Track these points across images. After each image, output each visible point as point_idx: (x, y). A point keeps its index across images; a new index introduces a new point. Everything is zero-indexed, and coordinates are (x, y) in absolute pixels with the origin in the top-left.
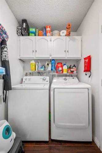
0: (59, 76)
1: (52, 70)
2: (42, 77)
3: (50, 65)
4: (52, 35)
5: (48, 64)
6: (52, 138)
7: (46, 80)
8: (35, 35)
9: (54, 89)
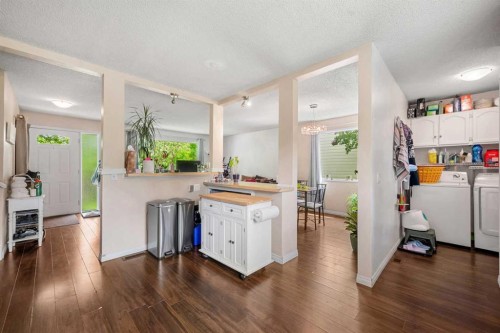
0: (490, 171)
1: (474, 161)
2: (453, 173)
3: (470, 155)
4: (474, 108)
5: (465, 154)
6: (477, 246)
7: (461, 178)
8: (437, 113)
9: (480, 188)
